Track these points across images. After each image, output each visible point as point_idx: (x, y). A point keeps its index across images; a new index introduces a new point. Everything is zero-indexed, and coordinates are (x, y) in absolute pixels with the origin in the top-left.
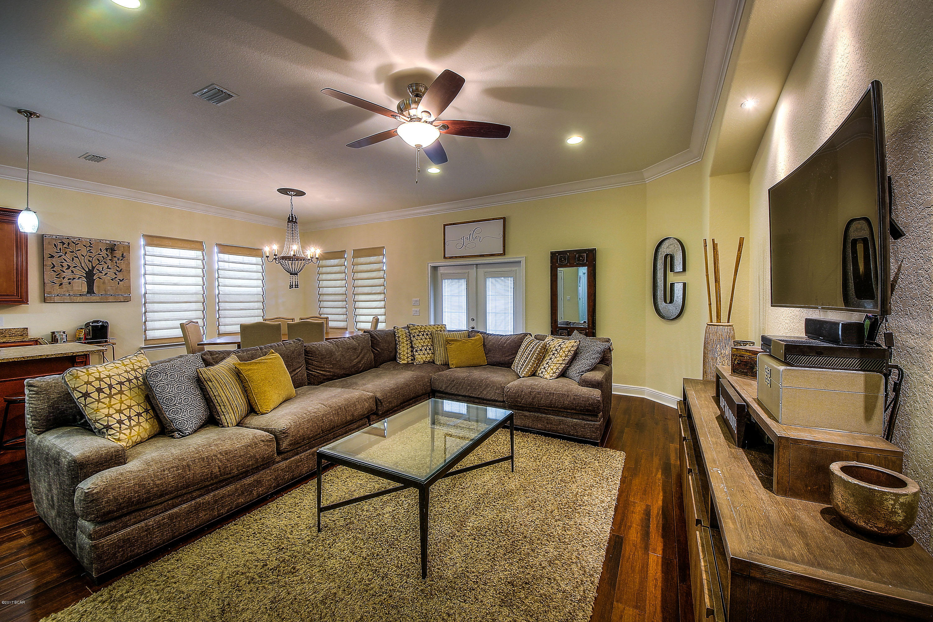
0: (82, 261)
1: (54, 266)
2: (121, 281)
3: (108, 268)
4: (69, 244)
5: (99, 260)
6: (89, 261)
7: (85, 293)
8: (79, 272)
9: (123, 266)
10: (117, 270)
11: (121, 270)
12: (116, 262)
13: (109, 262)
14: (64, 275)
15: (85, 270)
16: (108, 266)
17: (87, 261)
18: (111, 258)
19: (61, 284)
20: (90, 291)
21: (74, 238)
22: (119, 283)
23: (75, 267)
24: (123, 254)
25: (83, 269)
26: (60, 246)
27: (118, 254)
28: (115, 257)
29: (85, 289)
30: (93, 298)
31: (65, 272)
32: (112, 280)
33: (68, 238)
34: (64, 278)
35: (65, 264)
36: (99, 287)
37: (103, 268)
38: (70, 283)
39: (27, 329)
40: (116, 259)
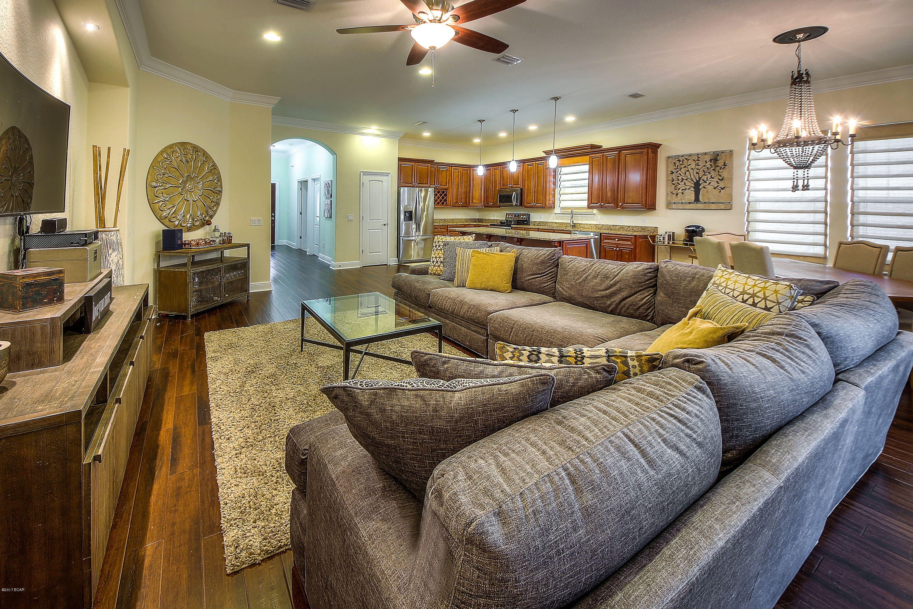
0: (692, 174)
1: (673, 180)
2: (723, 189)
3: (712, 178)
4: (683, 160)
5: (704, 171)
6: (697, 173)
7: (693, 201)
8: (690, 184)
9: (725, 174)
10: (719, 179)
11: (723, 178)
12: (719, 172)
13: (713, 173)
14: (679, 186)
15: (694, 182)
16: (711, 176)
17: (695, 173)
18: (714, 168)
19: (677, 194)
20: (697, 200)
21: (686, 155)
22: (720, 192)
23: (686, 179)
24: (725, 163)
25: (692, 180)
26: (677, 163)
27: (720, 163)
28: (718, 166)
29: (693, 198)
30: (699, 206)
31: (679, 184)
32: (715, 188)
33: (683, 156)
34: (679, 189)
35: (680, 178)
36: (703, 195)
37: (707, 178)
38: (683, 193)
39: (657, 228)
40: (718, 168)
